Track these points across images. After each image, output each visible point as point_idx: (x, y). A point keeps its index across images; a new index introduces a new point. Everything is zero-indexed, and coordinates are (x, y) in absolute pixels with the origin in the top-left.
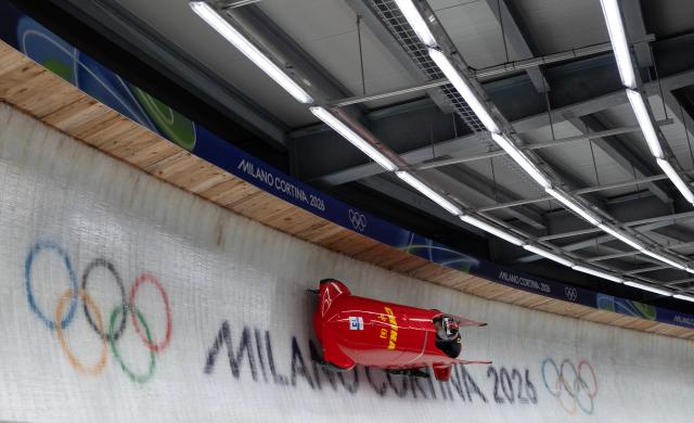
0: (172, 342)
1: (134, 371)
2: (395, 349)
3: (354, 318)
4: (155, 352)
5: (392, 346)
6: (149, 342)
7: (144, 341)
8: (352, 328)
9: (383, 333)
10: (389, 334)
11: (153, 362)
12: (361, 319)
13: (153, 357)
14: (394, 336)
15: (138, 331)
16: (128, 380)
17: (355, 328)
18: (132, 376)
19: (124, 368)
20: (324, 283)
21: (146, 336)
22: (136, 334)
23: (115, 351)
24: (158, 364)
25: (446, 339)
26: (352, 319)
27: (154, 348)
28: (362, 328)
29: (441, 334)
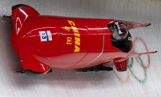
0: (151, 64)
1: (140, 79)
2: (80, 52)
3: (44, 32)
4: (146, 70)
5: (77, 49)
6: (143, 66)
7: (141, 65)
8: (42, 40)
9: (68, 41)
10: (73, 41)
11: (146, 74)
12: (49, 32)
13: (145, 71)
14: (78, 41)
15: (138, 62)
16: (138, 82)
17: (46, 40)
18: (140, 81)
19: (136, 78)
20: (15, 8)
21: (141, 63)
22: (138, 63)
23: (131, 72)
24: (147, 74)
25: (119, 38)
26: (41, 33)
27: (145, 68)
28: (50, 39)
29: (115, 35)
